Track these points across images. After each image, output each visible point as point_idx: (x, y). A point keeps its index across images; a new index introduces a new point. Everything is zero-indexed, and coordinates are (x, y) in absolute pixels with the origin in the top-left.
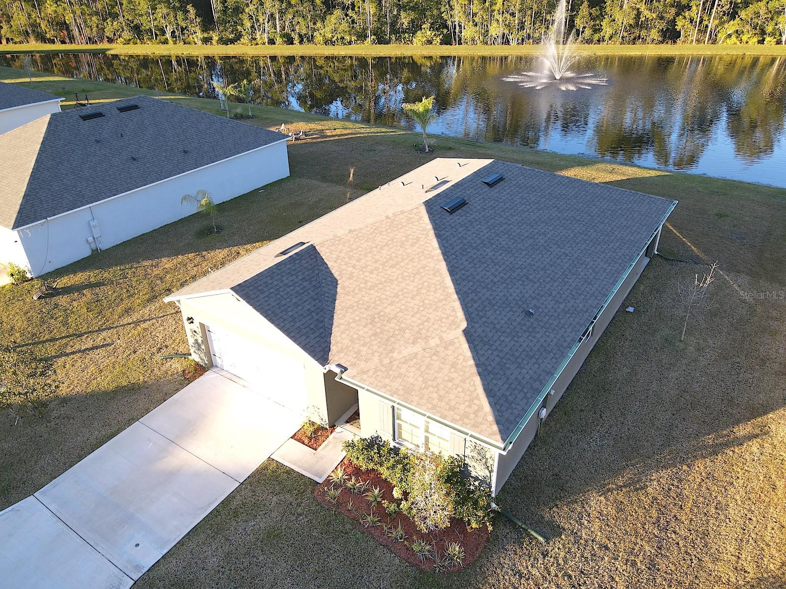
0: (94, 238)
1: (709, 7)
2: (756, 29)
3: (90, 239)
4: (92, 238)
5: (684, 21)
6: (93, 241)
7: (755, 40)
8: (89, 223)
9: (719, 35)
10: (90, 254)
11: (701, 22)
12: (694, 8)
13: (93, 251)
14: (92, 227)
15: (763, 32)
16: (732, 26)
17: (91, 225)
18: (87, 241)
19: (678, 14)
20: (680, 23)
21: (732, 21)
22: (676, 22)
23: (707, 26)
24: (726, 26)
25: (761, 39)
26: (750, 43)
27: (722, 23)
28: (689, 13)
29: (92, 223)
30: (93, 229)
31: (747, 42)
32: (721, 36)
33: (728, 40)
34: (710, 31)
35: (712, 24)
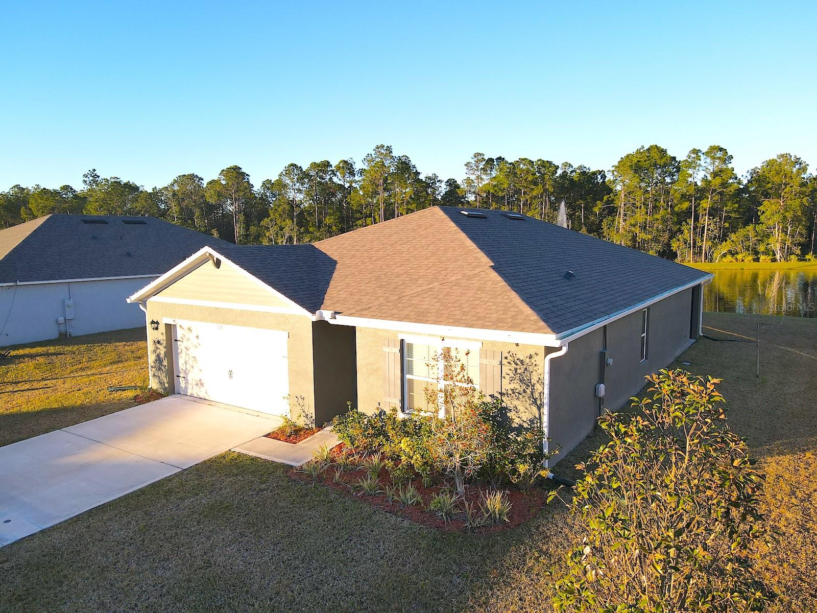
0: (65, 320)
1: (699, 232)
2: (749, 250)
3: (61, 320)
4: (63, 318)
5: (678, 243)
6: (63, 322)
7: (750, 258)
8: (64, 301)
9: (715, 255)
10: (57, 337)
11: (695, 243)
12: (686, 231)
13: (61, 334)
14: (66, 305)
15: (756, 253)
16: (725, 247)
17: (66, 303)
18: (57, 321)
19: (671, 238)
20: (674, 246)
21: (724, 242)
22: (671, 244)
23: (701, 247)
24: (719, 247)
25: (756, 257)
26: (746, 260)
27: (715, 245)
28: (682, 236)
29: (67, 302)
30: (67, 309)
31: (743, 261)
32: (717, 255)
33: (724, 259)
34: (705, 252)
35: (706, 245)
